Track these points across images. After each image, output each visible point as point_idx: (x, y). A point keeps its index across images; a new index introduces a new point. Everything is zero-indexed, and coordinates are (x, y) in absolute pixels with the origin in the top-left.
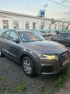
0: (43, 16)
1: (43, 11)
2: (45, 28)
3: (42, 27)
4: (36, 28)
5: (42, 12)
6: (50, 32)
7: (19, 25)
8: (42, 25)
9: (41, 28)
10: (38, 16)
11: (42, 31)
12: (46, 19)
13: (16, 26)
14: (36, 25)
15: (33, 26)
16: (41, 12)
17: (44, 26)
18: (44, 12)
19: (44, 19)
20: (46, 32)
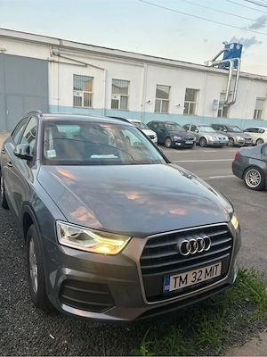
0: (232, 64)
1: (235, 44)
2: (233, 114)
3: (222, 109)
4: (199, 111)
5: (232, 47)
6: (256, 130)
7: (132, 94)
8: (223, 100)
9: (219, 111)
10: (210, 64)
11: (222, 126)
12: (246, 77)
13: (118, 98)
14: (199, 98)
15: (184, 101)
16: (227, 46)
17: (233, 103)
18: (238, 47)
19: (234, 76)
20: (234, 129)
